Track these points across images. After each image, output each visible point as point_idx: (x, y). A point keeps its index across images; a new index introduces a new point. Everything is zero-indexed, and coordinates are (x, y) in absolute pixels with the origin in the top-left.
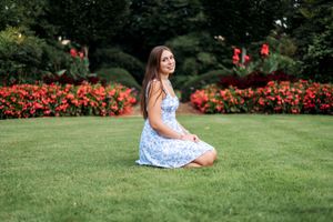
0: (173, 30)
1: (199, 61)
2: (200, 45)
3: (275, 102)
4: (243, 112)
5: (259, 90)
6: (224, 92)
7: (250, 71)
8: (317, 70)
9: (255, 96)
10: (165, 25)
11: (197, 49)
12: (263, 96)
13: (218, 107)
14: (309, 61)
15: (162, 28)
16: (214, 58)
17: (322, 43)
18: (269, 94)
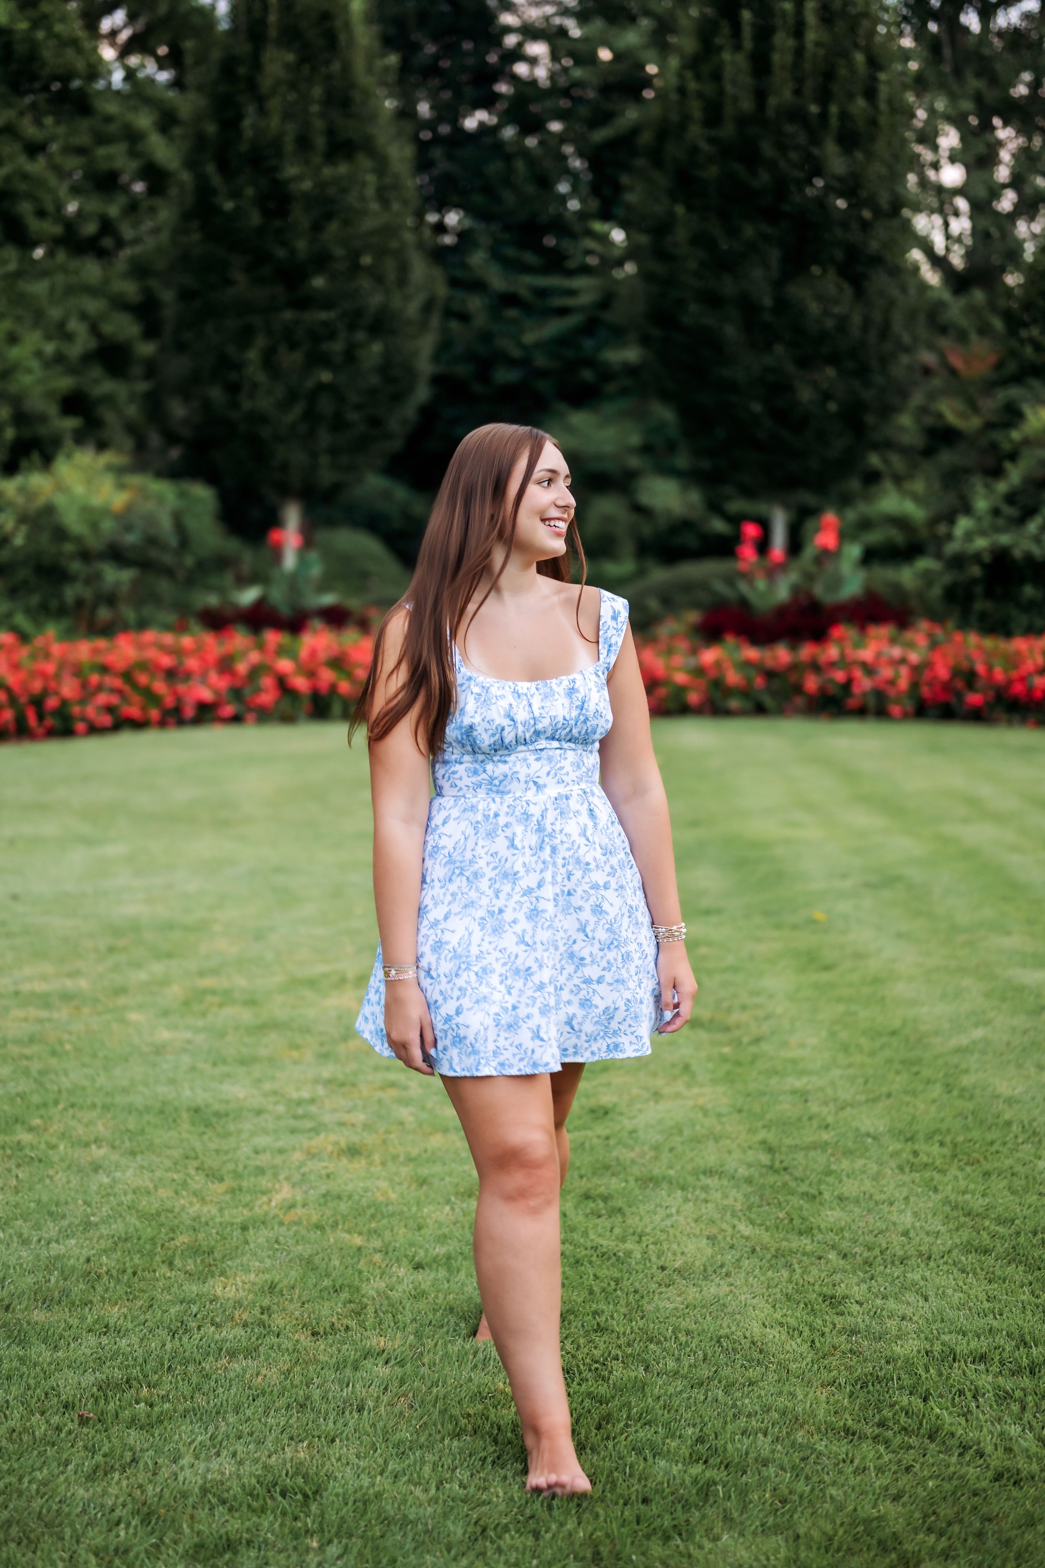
0: (544, 386)
1: (640, 510)
2: (646, 449)
3: (847, 686)
4: (760, 710)
5: (806, 651)
6: (710, 656)
7: (782, 592)
8: (979, 590)
9: (794, 667)
10: (512, 363)
11: (634, 462)
12: (815, 667)
13: (693, 697)
14: (958, 562)
15: (504, 376)
16: (695, 497)
17: (996, 512)
18: (832, 665)
